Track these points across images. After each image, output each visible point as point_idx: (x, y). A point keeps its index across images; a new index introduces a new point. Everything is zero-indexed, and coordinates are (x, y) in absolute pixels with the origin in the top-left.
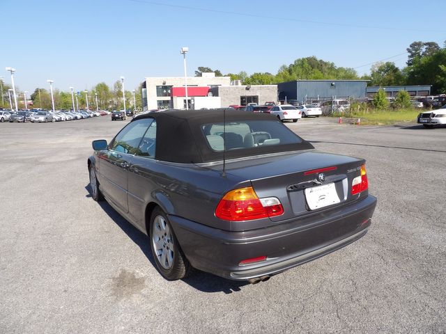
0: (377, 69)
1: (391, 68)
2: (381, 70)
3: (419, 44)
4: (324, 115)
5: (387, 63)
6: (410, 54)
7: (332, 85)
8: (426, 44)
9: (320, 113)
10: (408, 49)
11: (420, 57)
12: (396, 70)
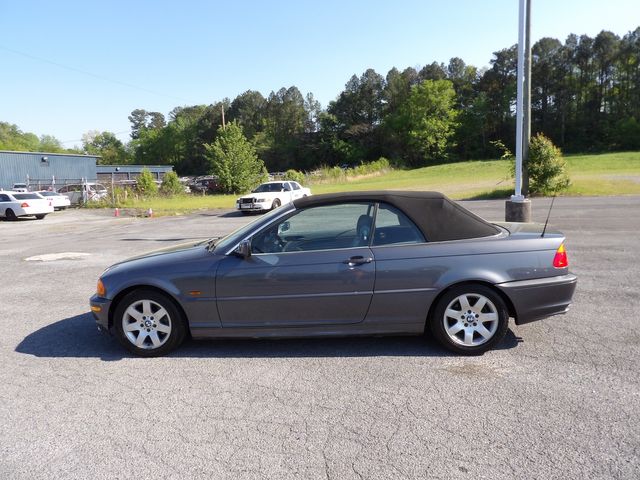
0: (91, 140)
1: (109, 141)
2: (97, 141)
3: (142, 113)
4: (73, 206)
5: (104, 133)
6: (133, 124)
7: (43, 160)
8: (151, 114)
9: (67, 203)
10: (130, 118)
11: (146, 129)
12: (118, 144)
